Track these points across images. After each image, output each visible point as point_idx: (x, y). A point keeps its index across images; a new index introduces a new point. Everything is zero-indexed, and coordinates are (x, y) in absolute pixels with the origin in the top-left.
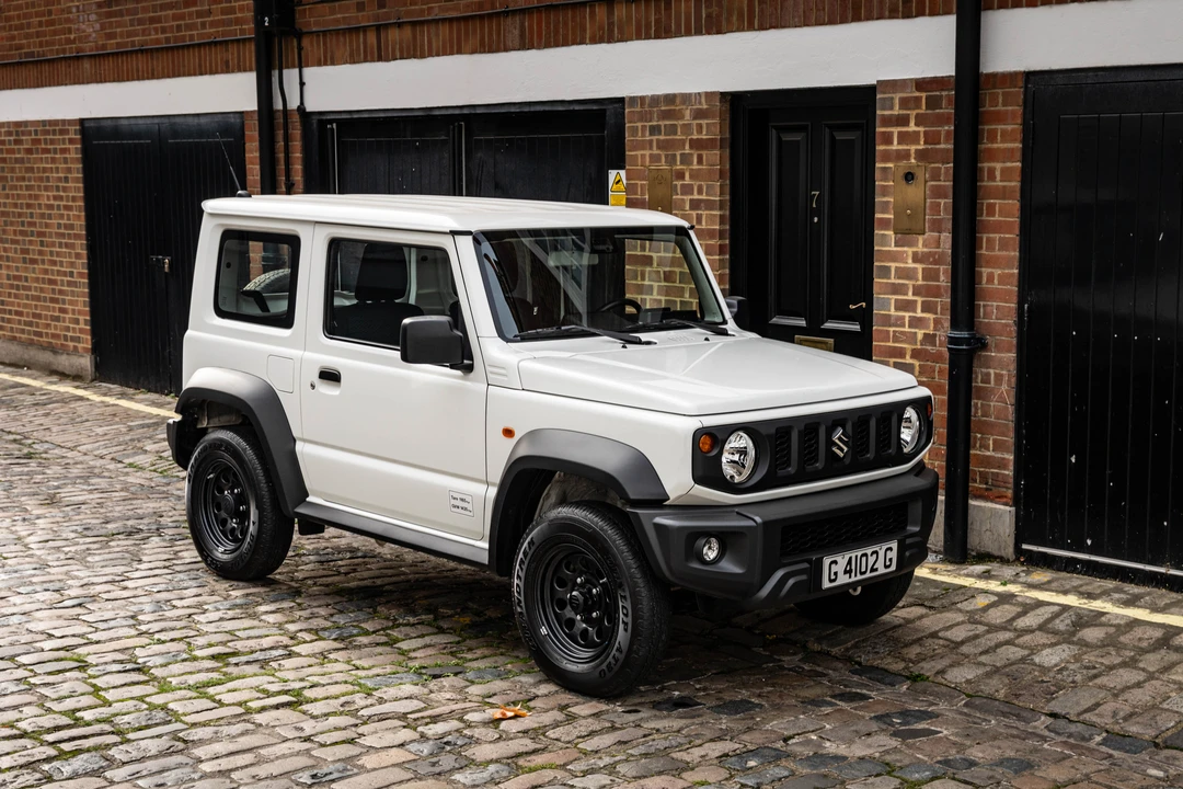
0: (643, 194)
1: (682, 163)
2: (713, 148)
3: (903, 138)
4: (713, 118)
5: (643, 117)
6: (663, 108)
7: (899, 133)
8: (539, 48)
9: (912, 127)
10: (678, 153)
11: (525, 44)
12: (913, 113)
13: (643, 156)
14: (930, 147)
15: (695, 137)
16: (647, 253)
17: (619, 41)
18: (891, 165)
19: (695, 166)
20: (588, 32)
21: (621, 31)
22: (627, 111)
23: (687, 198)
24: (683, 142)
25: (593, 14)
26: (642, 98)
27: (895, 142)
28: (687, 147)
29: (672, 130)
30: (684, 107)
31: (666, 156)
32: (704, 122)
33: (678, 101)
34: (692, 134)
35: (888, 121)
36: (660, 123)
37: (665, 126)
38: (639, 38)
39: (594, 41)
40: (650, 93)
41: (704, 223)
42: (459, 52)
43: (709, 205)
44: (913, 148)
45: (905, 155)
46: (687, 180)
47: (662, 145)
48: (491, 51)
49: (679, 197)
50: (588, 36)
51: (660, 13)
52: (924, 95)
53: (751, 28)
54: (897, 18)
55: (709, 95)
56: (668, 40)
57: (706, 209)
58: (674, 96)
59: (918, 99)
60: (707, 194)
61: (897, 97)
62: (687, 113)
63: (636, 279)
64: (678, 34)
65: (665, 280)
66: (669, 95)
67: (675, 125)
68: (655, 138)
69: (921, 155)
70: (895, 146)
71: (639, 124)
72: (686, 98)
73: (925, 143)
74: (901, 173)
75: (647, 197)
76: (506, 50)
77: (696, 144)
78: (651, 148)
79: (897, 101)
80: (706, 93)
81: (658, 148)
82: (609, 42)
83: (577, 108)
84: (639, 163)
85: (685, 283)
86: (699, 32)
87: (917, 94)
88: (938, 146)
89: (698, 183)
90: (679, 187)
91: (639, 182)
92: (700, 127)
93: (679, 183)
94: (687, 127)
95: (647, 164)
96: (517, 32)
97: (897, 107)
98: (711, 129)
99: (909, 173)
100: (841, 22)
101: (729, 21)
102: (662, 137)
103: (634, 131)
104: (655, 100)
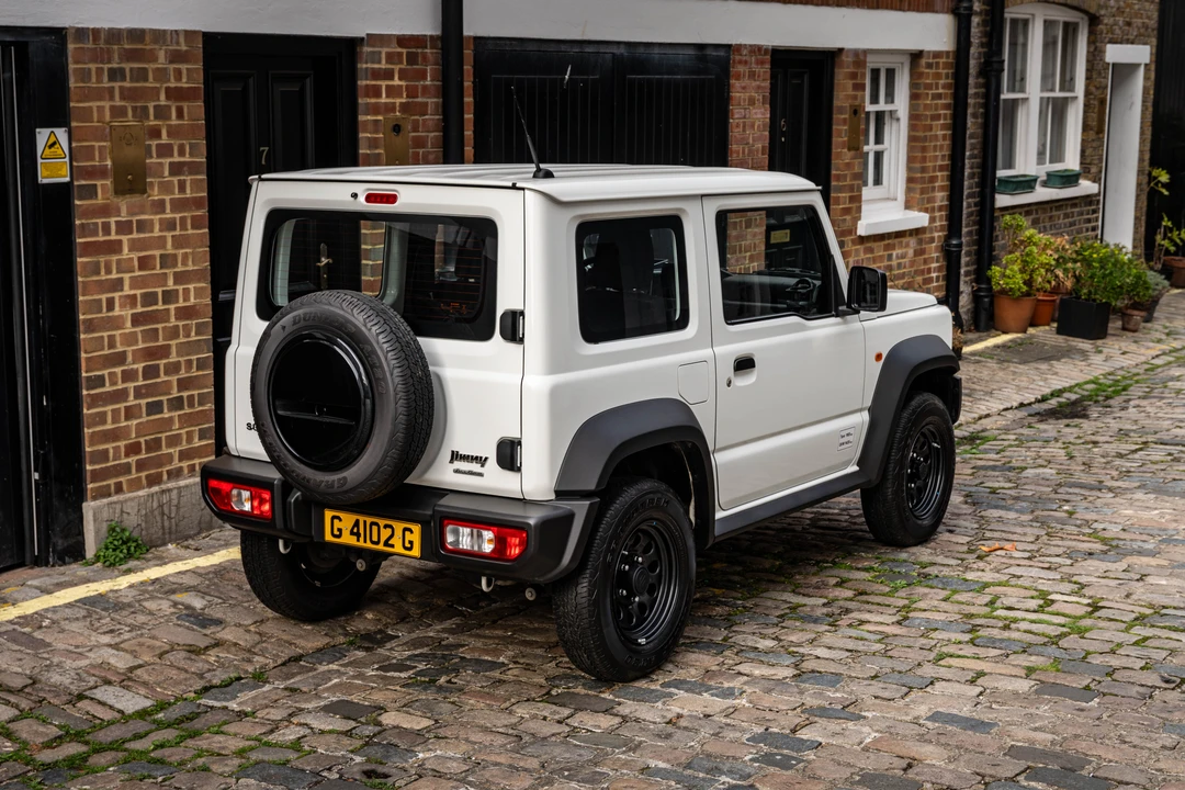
0: (102, 158)
1: (156, 118)
2: (195, 99)
3: (391, 91)
4: (196, 62)
5: (97, 57)
6: (126, 46)
7: (387, 86)
9: (396, 82)
10: (151, 105)
12: (397, 68)
13: (101, 109)
14: (411, 100)
15: (172, 85)
16: (113, 237)
18: (380, 118)
19: (174, 121)
22: (71, 46)
23: (166, 161)
24: (157, 90)
26: (96, 32)
27: (384, 95)
28: (163, 96)
29: (141, 75)
30: (156, 47)
31: (134, 109)
32: (183, 67)
33: (147, 38)
34: (169, 81)
35: (376, 75)
36: (123, 65)
37: (131, 69)
40: (106, 25)
41: (188, 191)
43: (193, 168)
44: (398, 101)
45: (390, 108)
46: (165, 139)
47: (126, 95)
49: (154, 160)
52: (404, 51)
55: (189, 34)
57: (190, 174)
58: (143, 31)
59: (400, 54)
60: (191, 155)
61: (384, 50)
62: (162, 55)
63: (98, 273)
65: (140, 269)
66: (135, 30)
67: (145, 70)
68: (117, 85)
69: (405, 108)
70: (384, 99)
71: (93, 66)
72: (159, 36)
73: (408, 97)
74: (391, 125)
75: (109, 163)
77: (175, 94)
78: (112, 98)
79: (383, 56)
80: (186, 31)
81: (123, 98)
84: (95, 120)
85: (167, 268)
87: (399, 50)
88: (416, 100)
89: (178, 142)
90: (154, 149)
91: (97, 144)
92: (178, 73)
93: (154, 143)
94: (161, 74)
95: (108, 118)
97: (384, 61)
98: (191, 75)
99: (397, 125)
102: (127, 84)
103: (84, 75)
104: (114, 35)
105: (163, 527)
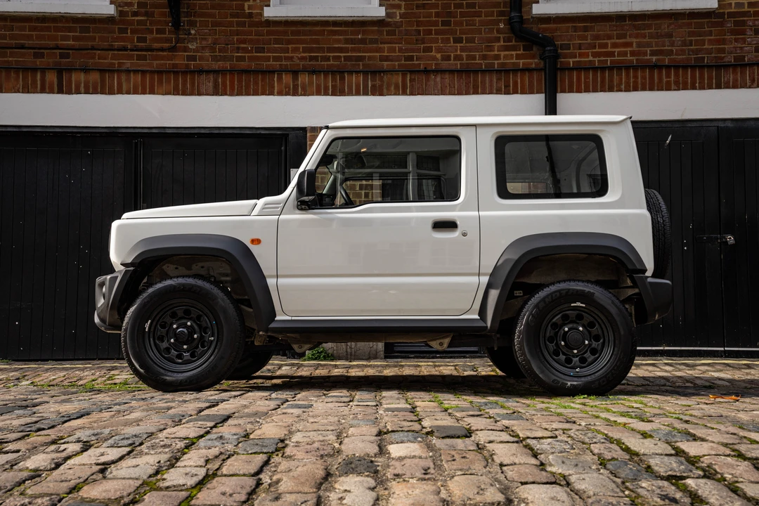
8: (231, 94)
11: (216, 92)
17: (301, 95)
20: (276, 88)
21: (303, 89)
22: (308, 135)
25: (280, 79)
38: (318, 93)
39: (280, 94)
42: (152, 92)
48: (184, 94)
50: (276, 91)
51: (336, 81)
53: (404, 93)
54: (501, 94)
56: (342, 97)
64: (350, 94)
76: (199, 94)
82: (294, 95)
83: (263, 132)
86: (366, 94)
96: (211, 84)
100: (466, 94)
101: (388, 89)
105: (347, 351)
